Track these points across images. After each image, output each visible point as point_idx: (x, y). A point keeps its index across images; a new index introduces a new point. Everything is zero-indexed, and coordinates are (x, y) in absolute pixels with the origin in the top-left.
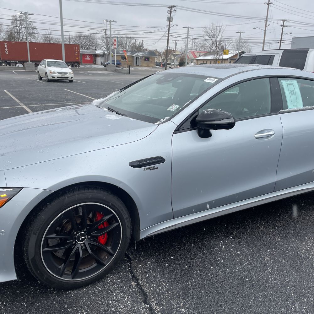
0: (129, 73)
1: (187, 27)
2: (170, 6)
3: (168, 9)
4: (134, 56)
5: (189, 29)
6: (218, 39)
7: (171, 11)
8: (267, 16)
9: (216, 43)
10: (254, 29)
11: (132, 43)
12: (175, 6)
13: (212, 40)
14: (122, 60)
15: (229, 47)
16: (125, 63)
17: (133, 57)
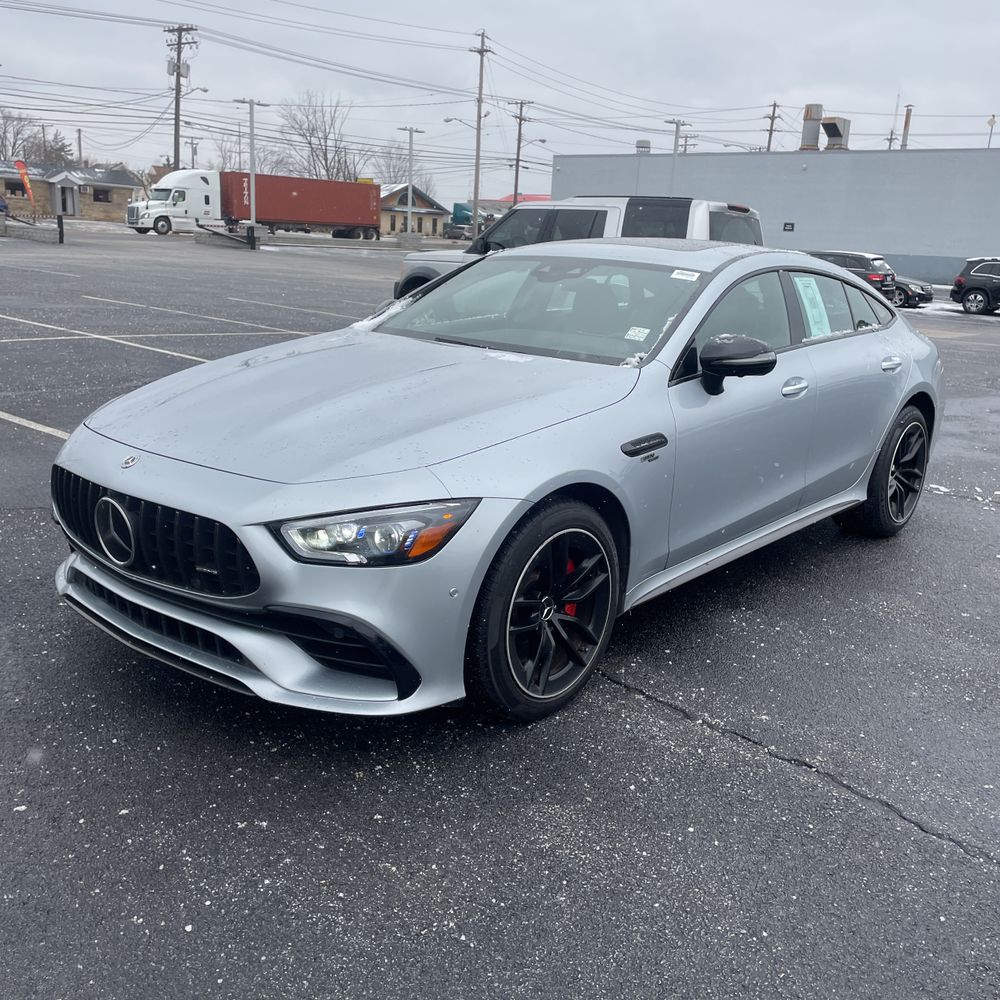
0: (61, 241)
1: (247, 100)
2: (176, 27)
3: (171, 34)
4: (53, 183)
5: (255, 106)
6: (330, 143)
7: (179, 43)
8: (481, 87)
9: (325, 155)
10: (447, 121)
11: (26, 136)
12: (192, 29)
13: (310, 144)
14: (8, 195)
15: (366, 170)
16: (21, 205)
17: (52, 185)
